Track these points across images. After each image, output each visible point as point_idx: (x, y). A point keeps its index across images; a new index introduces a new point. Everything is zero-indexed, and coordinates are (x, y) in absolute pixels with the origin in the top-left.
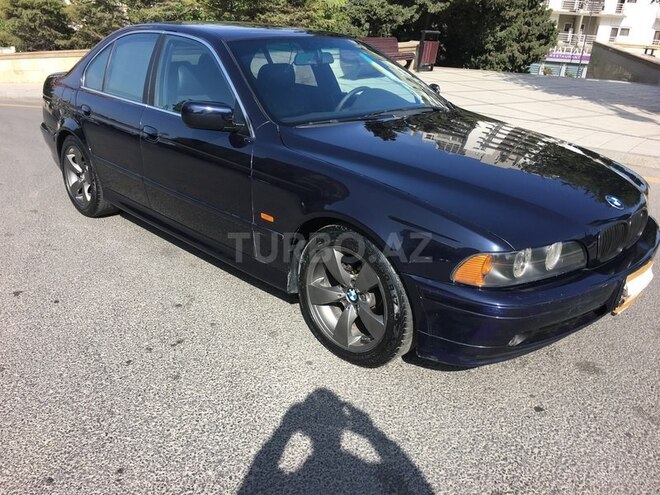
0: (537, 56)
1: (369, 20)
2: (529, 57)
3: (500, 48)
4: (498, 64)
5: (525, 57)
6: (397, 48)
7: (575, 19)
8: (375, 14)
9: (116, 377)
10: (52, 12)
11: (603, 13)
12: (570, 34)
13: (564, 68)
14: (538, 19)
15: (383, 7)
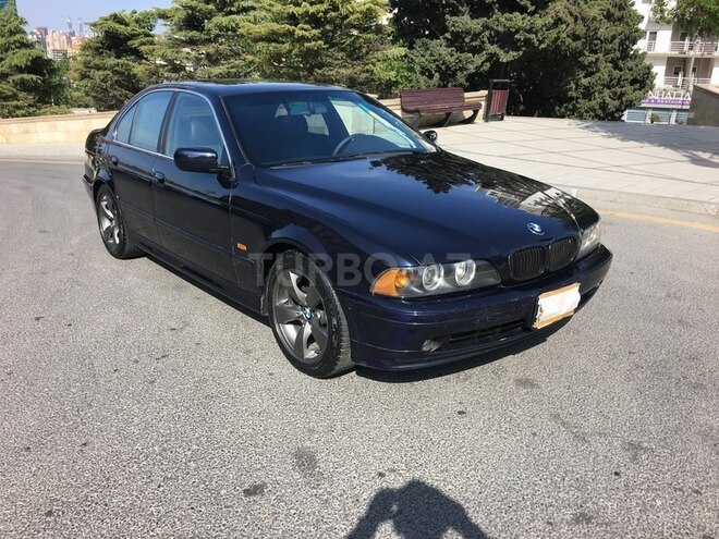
0: (631, 101)
1: (438, 69)
2: (622, 103)
3: (588, 94)
4: (587, 112)
5: (617, 103)
6: (463, 98)
7: (685, 61)
8: (444, 63)
9: (102, 381)
10: (123, 73)
11: (716, 54)
12: (680, 78)
13: (674, 114)
14: (630, 63)
15: (452, 55)
